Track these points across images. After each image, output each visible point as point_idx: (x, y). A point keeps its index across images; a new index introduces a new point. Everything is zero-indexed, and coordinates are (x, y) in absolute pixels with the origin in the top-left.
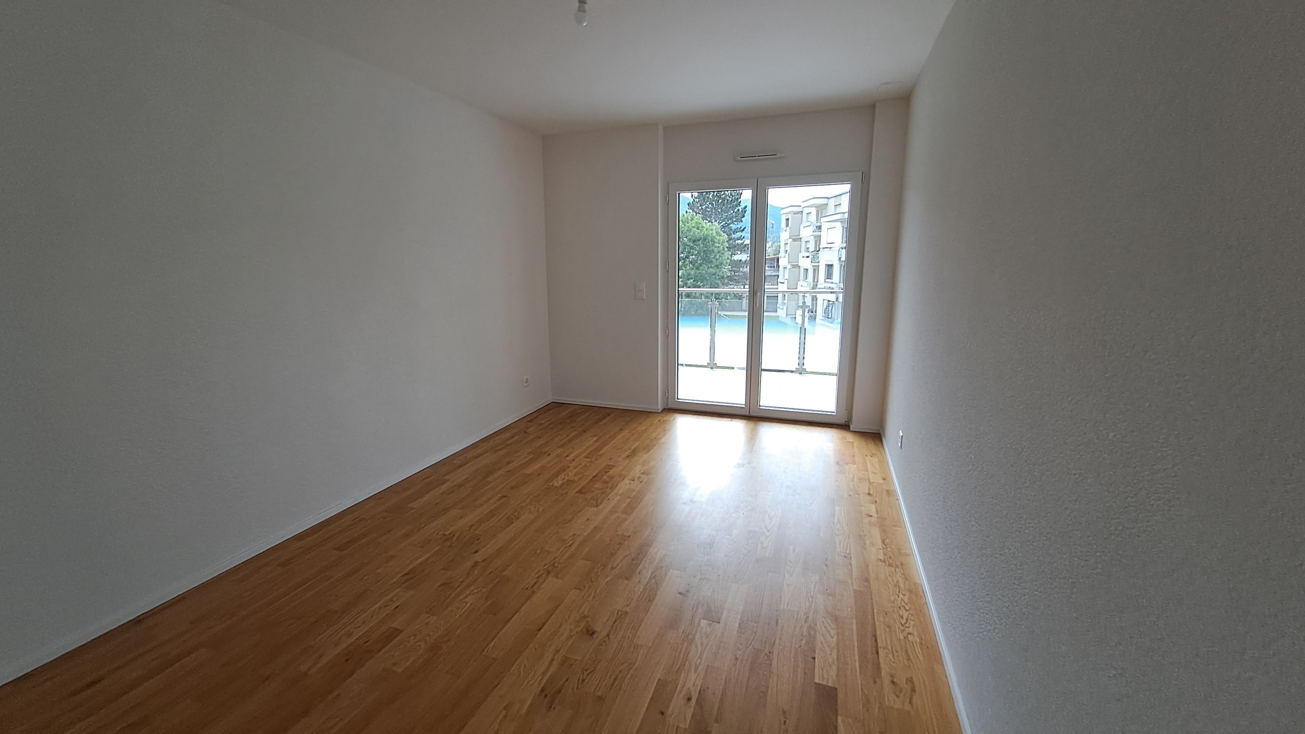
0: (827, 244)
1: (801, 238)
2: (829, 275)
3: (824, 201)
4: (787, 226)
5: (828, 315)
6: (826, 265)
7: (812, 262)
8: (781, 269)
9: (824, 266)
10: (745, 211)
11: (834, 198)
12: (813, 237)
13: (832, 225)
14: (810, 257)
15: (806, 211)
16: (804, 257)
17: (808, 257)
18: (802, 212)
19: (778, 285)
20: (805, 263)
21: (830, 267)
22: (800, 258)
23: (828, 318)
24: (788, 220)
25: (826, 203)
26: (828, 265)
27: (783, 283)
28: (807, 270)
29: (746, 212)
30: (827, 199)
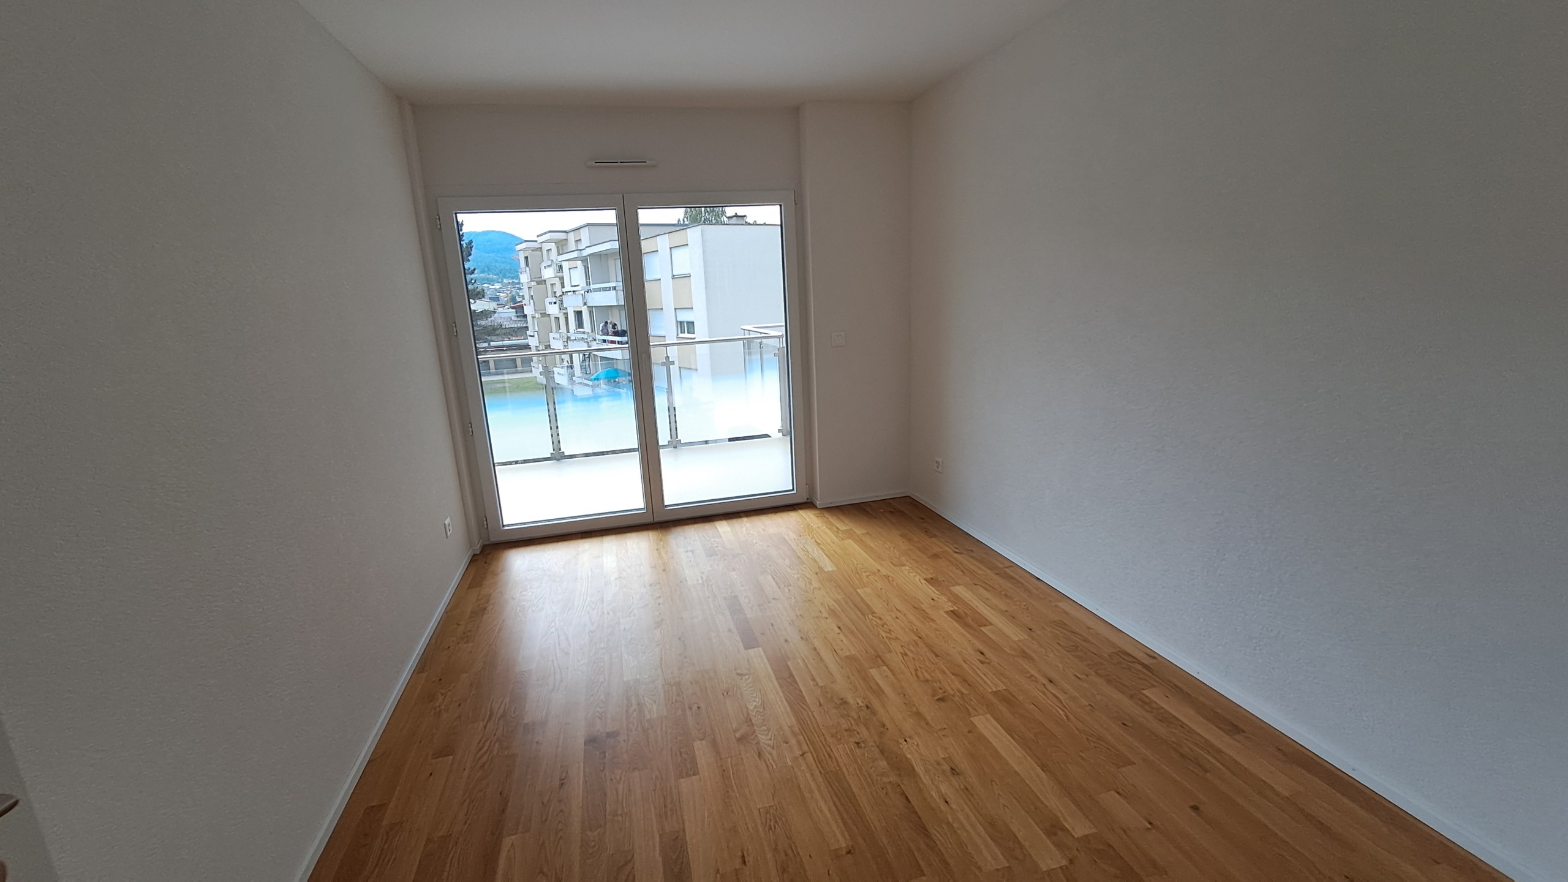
0: (572, 286)
1: (545, 281)
2: (580, 324)
3: (563, 236)
4: (527, 265)
5: (586, 371)
6: (574, 311)
7: (560, 309)
8: (529, 318)
9: (573, 314)
10: (471, 248)
11: (573, 232)
12: (558, 279)
13: (573, 264)
14: (557, 303)
15: (546, 247)
16: (550, 303)
17: (555, 303)
18: (541, 248)
19: (527, 339)
20: (553, 310)
21: (579, 314)
22: (547, 305)
23: (586, 373)
24: (526, 258)
25: (566, 238)
26: (578, 312)
27: (533, 336)
28: (558, 318)
29: (473, 249)
30: (565, 234)
